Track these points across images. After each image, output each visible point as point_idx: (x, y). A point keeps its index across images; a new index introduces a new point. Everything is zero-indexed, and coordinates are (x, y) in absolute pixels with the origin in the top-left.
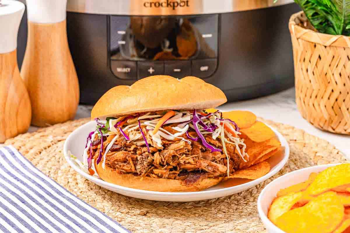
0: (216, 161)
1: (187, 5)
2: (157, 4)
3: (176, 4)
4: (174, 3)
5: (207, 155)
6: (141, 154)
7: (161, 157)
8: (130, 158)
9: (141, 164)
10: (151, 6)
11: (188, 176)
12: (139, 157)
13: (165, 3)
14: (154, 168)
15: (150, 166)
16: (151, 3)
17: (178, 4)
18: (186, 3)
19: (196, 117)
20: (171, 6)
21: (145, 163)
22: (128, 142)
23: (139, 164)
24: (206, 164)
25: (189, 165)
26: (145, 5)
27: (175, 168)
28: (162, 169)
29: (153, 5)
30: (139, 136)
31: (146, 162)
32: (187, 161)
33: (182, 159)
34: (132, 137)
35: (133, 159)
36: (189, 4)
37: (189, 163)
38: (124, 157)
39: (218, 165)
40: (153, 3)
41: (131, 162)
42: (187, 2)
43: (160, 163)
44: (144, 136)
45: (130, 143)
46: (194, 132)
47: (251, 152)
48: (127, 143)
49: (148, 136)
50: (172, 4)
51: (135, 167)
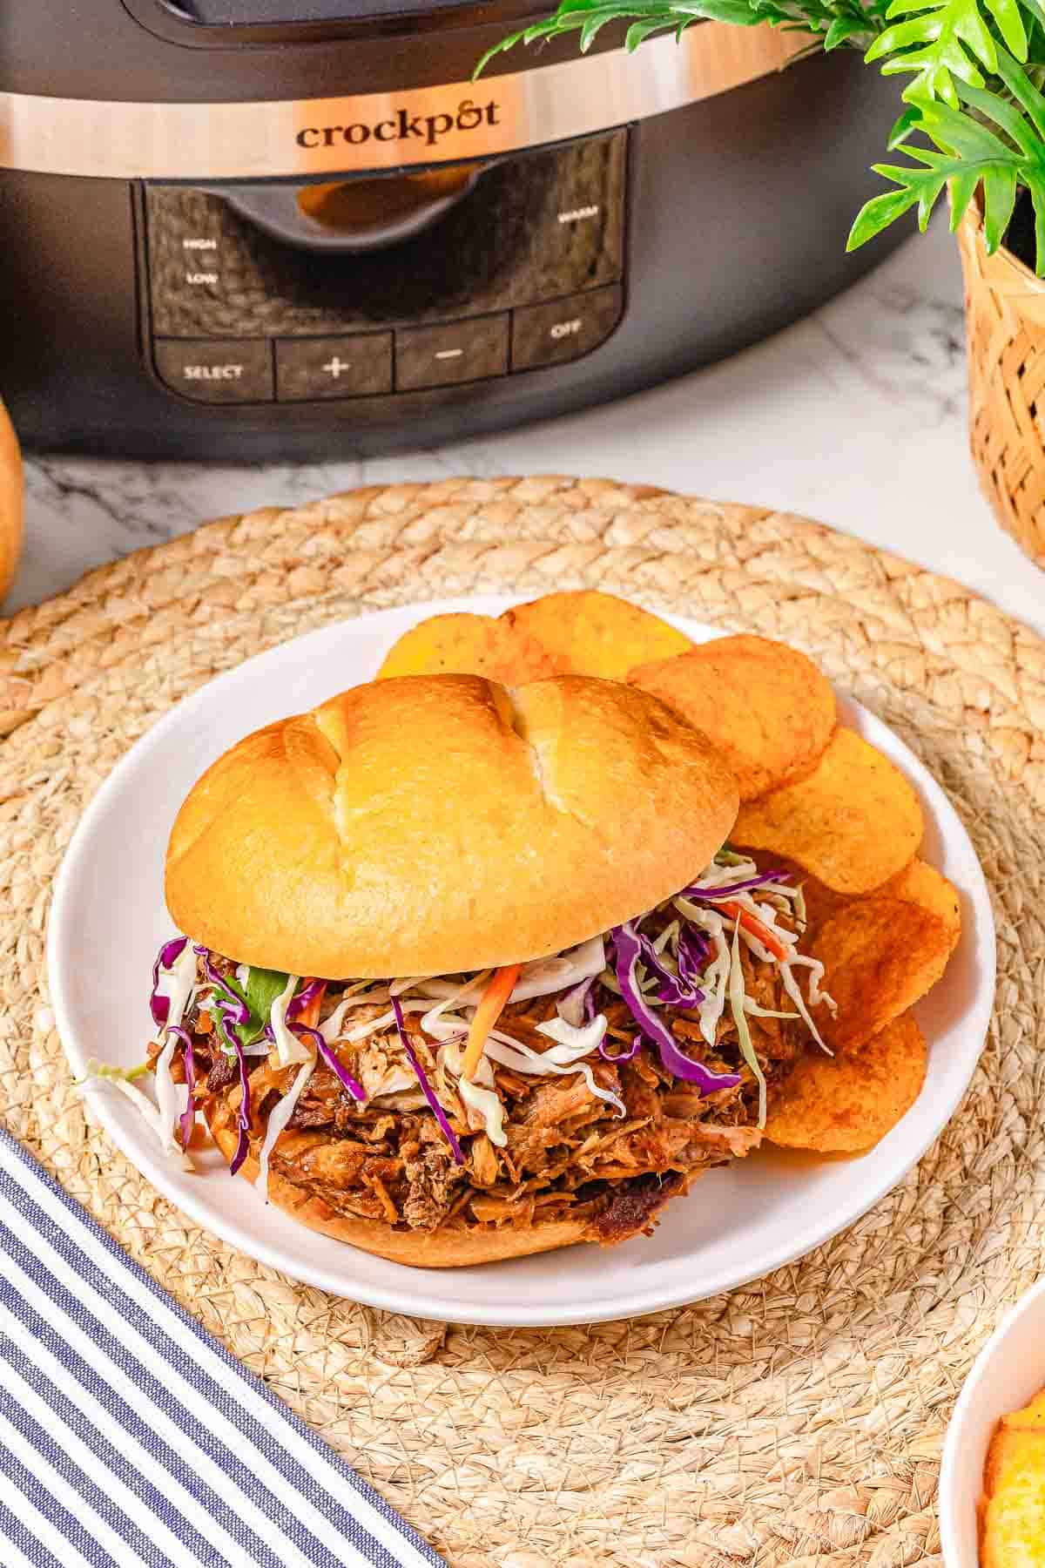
0: (717, 1113)
1: (491, 121)
2: (357, 134)
3: (440, 124)
4: (431, 121)
5: (683, 1102)
6: (418, 1155)
7: (502, 1162)
8: (375, 1179)
9: (421, 1198)
10: (329, 142)
11: (610, 1204)
12: (412, 1170)
13: (392, 124)
14: (472, 1198)
15: (459, 1192)
16: (328, 132)
17: (449, 120)
18: (485, 114)
19: (627, 937)
20: (418, 133)
21: (439, 1191)
22: (361, 1106)
23: (415, 1200)
24: (681, 1140)
25: (615, 1169)
26: (301, 139)
27: (559, 1183)
28: (510, 1199)
29: (338, 137)
30: (403, 1079)
31: (441, 1185)
32: (608, 1158)
33: (587, 1154)
34: (374, 1083)
35: (386, 1181)
36: (497, 114)
37: (615, 1163)
38: (349, 1176)
39: (729, 1132)
40: (339, 129)
41: (380, 1192)
42: (491, 108)
43: (498, 1179)
44: (423, 1078)
45: (368, 1108)
46: (622, 1008)
47: (837, 947)
48: (356, 1110)
49: (441, 1077)
50: (423, 126)
51: (399, 1209)
